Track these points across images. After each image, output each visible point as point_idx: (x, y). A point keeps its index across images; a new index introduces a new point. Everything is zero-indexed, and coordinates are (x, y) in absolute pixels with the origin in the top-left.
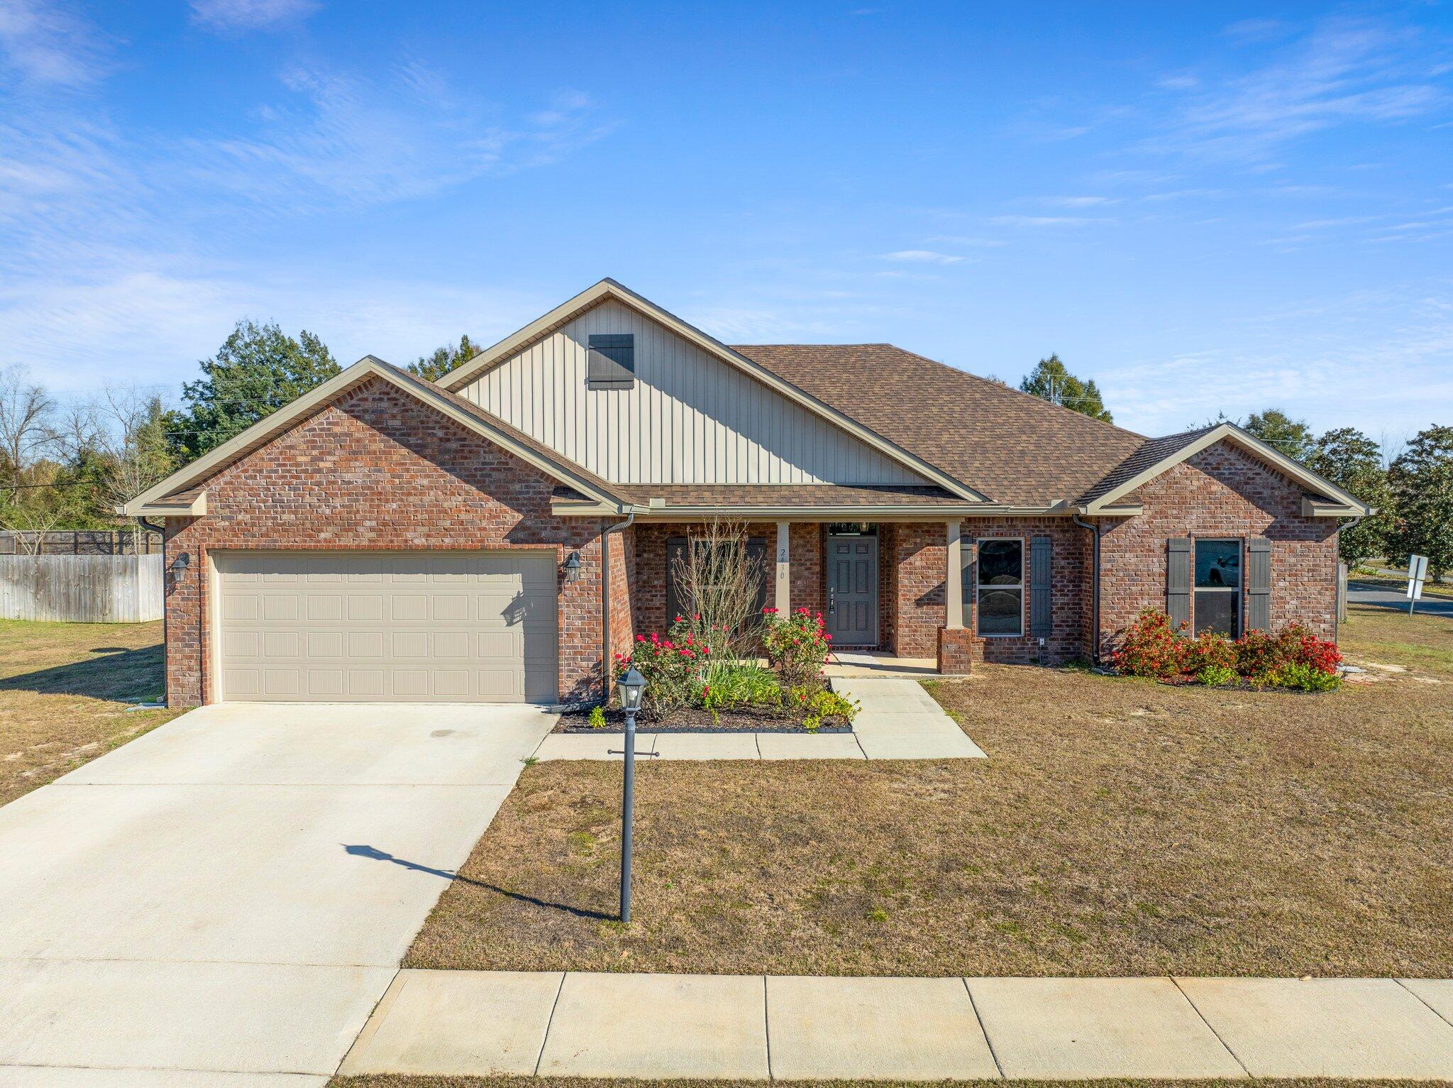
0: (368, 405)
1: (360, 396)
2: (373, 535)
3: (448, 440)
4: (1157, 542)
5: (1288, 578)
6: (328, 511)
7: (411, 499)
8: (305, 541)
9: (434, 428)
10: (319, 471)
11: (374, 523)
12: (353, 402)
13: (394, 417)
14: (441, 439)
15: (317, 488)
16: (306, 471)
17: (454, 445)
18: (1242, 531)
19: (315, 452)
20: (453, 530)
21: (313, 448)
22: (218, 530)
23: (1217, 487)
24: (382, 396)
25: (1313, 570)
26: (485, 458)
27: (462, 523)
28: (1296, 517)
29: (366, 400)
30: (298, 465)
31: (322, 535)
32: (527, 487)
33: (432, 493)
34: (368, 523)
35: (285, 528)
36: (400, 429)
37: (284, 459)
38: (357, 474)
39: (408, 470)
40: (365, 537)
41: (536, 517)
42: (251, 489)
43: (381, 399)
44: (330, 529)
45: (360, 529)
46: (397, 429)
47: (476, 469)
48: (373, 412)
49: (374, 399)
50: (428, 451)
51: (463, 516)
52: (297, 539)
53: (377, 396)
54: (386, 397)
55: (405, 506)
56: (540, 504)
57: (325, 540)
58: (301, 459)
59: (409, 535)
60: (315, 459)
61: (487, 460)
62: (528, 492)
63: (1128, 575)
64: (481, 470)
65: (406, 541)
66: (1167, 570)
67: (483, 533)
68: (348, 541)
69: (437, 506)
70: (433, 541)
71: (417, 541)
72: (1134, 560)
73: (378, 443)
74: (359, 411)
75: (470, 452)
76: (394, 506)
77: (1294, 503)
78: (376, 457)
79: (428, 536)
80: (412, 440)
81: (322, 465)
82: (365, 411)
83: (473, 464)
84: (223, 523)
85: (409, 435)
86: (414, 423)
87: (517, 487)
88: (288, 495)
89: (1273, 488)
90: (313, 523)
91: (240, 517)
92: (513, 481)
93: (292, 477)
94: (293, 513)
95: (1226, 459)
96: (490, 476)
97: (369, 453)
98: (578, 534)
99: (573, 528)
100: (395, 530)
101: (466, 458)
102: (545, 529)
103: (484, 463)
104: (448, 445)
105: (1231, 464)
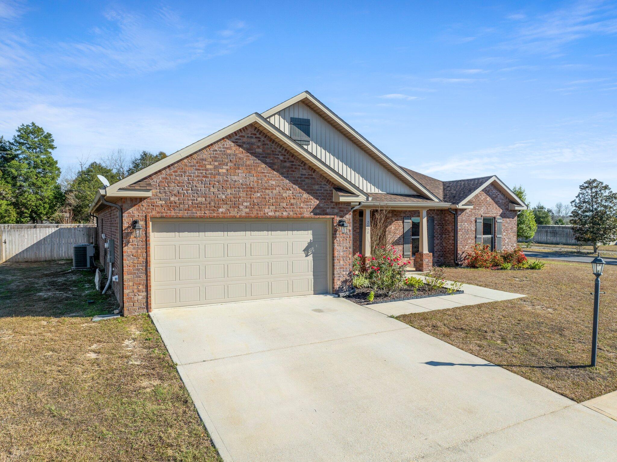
0: (245, 140)
1: (241, 134)
2: (247, 210)
3: (285, 162)
4: (473, 219)
5: (506, 232)
6: (224, 197)
7: (267, 191)
8: (211, 213)
9: (278, 155)
10: (219, 174)
11: (248, 204)
12: (237, 137)
13: (258, 147)
14: (282, 161)
15: (217, 183)
16: (211, 174)
17: (288, 164)
18: (495, 215)
19: (216, 164)
20: (287, 208)
21: (216, 161)
22: (158, 206)
23: (489, 199)
24: (252, 135)
25: (512, 229)
26: (302, 172)
27: (292, 204)
28: (508, 210)
29: (244, 137)
30: (207, 170)
31: (221, 210)
32: (321, 187)
33: (277, 189)
34: (245, 204)
35: (199, 206)
36: (262, 154)
37: (199, 166)
38: (240, 177)
39: (265, 176)
40: (244, 211)
41: (324, 202)
42: (179, 183)
43: (252, 137)
44: (225, 206)
45: (241, 207)
46: (260, 154)
47: (298, 177)
48: (248, 143)
49: (248, 137)
50: (276, 167)
51: (292, 201)
52: (206, 212)
53: (250, 135)
54: (254, 136)
55: (264, 195)
56: (326, 196)
57: (222, 213)
58: (208, 167)
59: (266, 210)
60: (216, 167)
61: (303, 173)
62: (321, 190)
63: (466, 231)
64: (301, 178)
65: (265, 214)
66: (476, 229)
67: (301, 210)
68: (234, 213)
69: (280, 195)
70: (277, 214)
71: (270, 214)
72: (467, 226)
73: (251, 160)
74: (240, 143)
75: (296, 168)
76: (259, 195)
77: (507, 205)
78: (249, 169)
79: (276, 211)
80: (268, 160)
81: (220, 171)
82: (244, 143)
83: (297, 174)
84: (161, 202)
85: (266, 158)
86: (269, 151)
87: (316, 187)
88: (201, 187)
89: (502, 200)
90: (215, 203)
91: (172, 199)
92: (314, 184)
93: (204, 177)
94: (204, 197)
95: (491, 189)
96: (304, 181)
97: (246, 166)
98: (342, 211)
99: (340, 208)
100: (259, 207)
101: (294, 171)
102: (328, 208)
103: (302, 175)
104: (285, 164)
105: (492, 191)
